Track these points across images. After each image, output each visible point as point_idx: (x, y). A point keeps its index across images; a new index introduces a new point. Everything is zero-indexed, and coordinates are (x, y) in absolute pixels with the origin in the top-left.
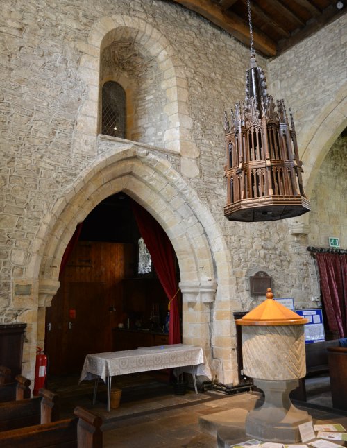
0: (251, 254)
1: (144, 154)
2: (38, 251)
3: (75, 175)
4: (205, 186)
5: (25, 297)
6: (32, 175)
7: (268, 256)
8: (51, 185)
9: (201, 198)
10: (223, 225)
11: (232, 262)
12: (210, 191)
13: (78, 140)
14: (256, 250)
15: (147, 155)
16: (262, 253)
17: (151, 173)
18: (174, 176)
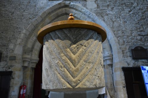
0: (131, 39)
1: (68, 3)
2: (20, 44)
3: (37, 15)
4: (100, 11)
5: (13, 61)
6: (20, 17)
7: (143, 39)
8: (27, 20)
9: (98, 16)
10: (111, 26)
11: (119, 43)
12: (104, 13)
13: (39, 3)
14: (134, 36)
15: (70, 3)
16: (139, 38)
17: (74, 11)
18: (84, 9)
